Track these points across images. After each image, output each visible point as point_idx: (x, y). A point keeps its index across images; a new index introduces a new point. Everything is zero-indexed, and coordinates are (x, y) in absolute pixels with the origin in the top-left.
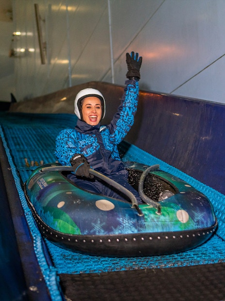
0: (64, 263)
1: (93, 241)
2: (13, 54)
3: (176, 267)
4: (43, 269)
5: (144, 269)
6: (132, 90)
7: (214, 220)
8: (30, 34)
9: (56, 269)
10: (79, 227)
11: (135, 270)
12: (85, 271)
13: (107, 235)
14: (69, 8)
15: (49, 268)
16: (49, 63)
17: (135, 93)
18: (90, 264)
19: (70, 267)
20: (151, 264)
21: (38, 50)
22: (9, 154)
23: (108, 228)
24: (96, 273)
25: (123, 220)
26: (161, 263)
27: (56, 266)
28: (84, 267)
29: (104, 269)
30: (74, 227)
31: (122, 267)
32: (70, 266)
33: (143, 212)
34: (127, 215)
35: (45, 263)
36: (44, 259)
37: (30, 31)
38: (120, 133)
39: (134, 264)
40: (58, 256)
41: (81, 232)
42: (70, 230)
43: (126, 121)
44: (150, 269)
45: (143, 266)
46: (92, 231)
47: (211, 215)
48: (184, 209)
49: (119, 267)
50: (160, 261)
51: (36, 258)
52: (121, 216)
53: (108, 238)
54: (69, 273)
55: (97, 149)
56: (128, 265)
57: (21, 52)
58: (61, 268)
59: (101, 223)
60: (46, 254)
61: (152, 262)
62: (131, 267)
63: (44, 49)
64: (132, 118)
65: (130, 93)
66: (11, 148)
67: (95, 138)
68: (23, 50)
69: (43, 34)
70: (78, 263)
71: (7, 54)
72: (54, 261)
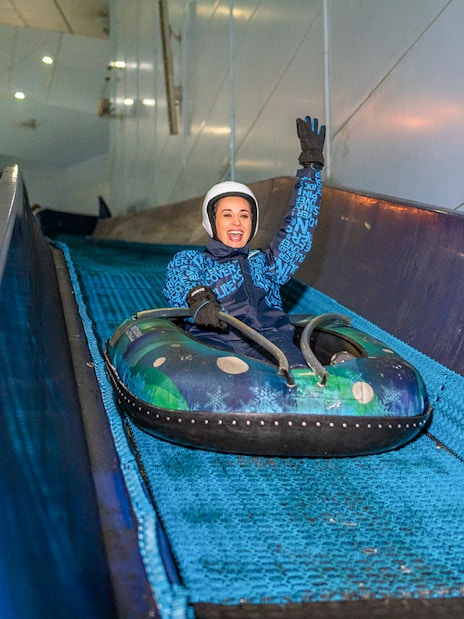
0: (206, 579)
1: (207, 422)
2: (106, 110)
3: (454, 598)
4: (157, 590)
5: (383, 600)
6: (308, 186)
7: (423, 407)
8: (146, 66)
9: (186, 593)
10: (186, 398)
11: (363, 601)
12: (252, 599)
13: (232, 413)
14: (237, 12)
15: (171, 588)
16: (188, 132)
17: (314, 192)
18: (262, 583)
19: (217, 589)
20: (399, 588)
21: (163, 103)
22: (91, 331)
23: (233, 403)
24: (275, 605)
25: (260, 392)
26: (423, 586)
27: (188, 585)
28: (249, 589)
29: (295, 596)
30: (177, 397)
31: (336, 593)
32: (218, 585)
33: (296, 382)
34: (267, 384)
35: (162, 578)
36: (160, 569)
37: (147, 61)
38: (286, 265)
39: (360, 588)
40: (191, 562)
41: (189, 406)
42: (171, 402)
43: (297, 242)
44: (398, 600)
45: (380, 591)
46: (206, 406)
47: (416, 397)
48: (367, 381)
49: (327, 593)
50: (420, 583)
51: (143, 566)
52: (257, 384)
53: (233, 418)
54: (216, 602)
55: (239, 285)
56: (348, 589)
57: (126, 106)
58: (198, 590)
59: (223, 392)
60: (165, 556)
61: (402, 585)
62: (355, 594)
63: (177, 102)
64: (308, 237)
65: (305, 192)
66: (96, 320)
67: (236, 265)
68: (129, 102)
69: (176, 67)
70: (236, 579)
71: (95, 109)
72: (182, 574)
